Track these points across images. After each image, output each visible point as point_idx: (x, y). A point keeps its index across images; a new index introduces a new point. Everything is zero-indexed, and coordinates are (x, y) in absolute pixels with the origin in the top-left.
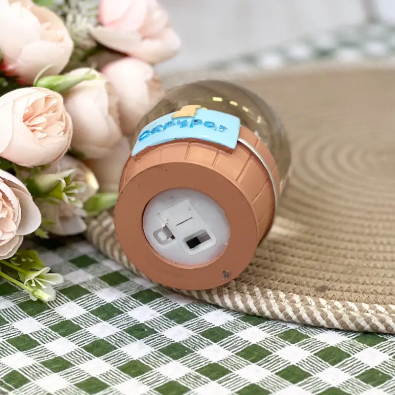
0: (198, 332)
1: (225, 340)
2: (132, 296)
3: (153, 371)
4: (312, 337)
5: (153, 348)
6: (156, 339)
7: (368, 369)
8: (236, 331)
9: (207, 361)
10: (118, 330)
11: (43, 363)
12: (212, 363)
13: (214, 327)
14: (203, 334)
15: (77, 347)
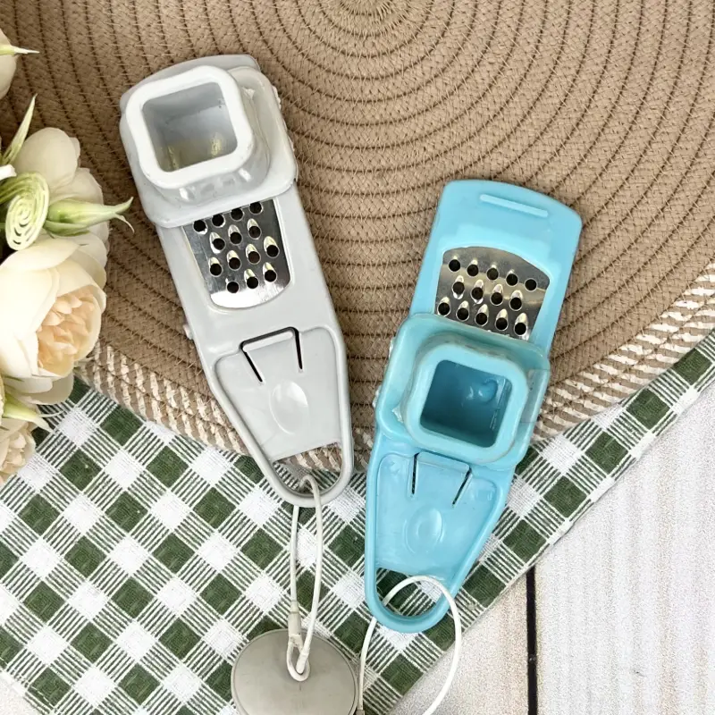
0: (146, 464)
3: (106, 560)
5: (100, 508)
6: (101, 487)
7: (342, 528)
8: (190, 459)
9: (163, 532)
12: (169, 533)
13: (163, 447)
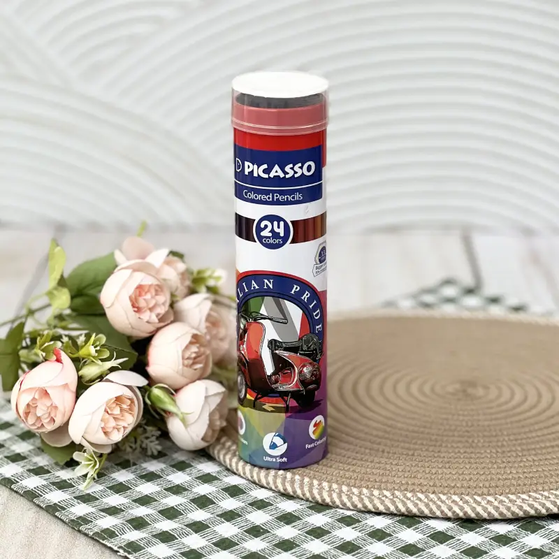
0: (303, 531)
1: (325, 537)
2: (249, 504)
4: (394, 536)
5: (268, 543)
8: (334, 531)
9: (311, 553)
10: (239, 530)
11: (181, 553)
12: (315, 554)
13: (316, 527)
14: (306, 533)
15: (207, 543)
